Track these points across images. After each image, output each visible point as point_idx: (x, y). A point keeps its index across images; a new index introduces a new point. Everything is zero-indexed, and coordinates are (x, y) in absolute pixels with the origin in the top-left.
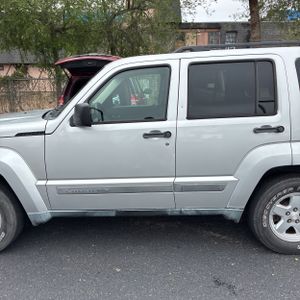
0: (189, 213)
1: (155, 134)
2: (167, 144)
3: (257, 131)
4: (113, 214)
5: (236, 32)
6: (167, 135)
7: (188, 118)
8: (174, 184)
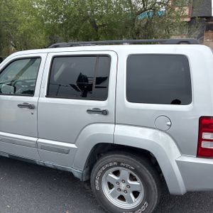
0: (49, 166)
8: (37, 143)
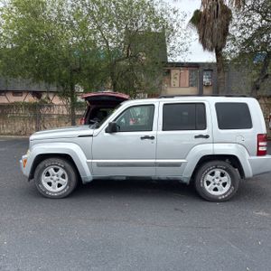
2: (152, 143)
3: (196, 137)
4: (124, 178)
5: (212, 70)
6: (152, 138)
7: (163, 130)
8: (156, 163)
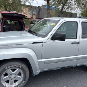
1: (75, 43)
2: (77, 46)
5: (36, 9)
6: (78, 43)
7: (82, 38)
